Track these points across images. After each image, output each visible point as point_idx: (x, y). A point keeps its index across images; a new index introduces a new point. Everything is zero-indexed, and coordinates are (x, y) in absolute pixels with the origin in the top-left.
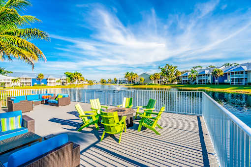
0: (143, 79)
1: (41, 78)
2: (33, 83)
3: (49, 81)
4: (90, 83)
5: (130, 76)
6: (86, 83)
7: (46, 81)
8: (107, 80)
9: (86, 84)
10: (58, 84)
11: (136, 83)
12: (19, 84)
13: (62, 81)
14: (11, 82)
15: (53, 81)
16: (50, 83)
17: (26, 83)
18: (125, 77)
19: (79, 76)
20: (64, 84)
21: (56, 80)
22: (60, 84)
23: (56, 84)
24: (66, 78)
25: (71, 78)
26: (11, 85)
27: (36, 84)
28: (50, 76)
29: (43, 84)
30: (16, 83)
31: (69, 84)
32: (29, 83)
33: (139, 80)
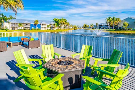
0: (127, 24)
1: (36, 23)
2: (31, 27)
3: (41, 26)
4: (75, 28)
5: (112, 22)
6: (71, 27)
7: (39, 26)
8: (89, 26)
9: (71, 29)
10: (48, 29)
11: (118, 28)
12: (22, 29)
13: (51, 26)
14: (18, 26)
15: (45, 26)
16: (43, 27)
17: (27, 27)
18: (107, 22)
19: (64, 22)
20: (53, 28)
21: (47, 25)
22: (50, 28)
23: (47, 29)
24: (54, 23)
25: (58, 24)
26: (18, 29)
27: (33, 28)
28: (43, 22)
29: (38, 28)
30: (21, 28)
31: (56, 28)
32: (29, 27)
33: (123, 25)
